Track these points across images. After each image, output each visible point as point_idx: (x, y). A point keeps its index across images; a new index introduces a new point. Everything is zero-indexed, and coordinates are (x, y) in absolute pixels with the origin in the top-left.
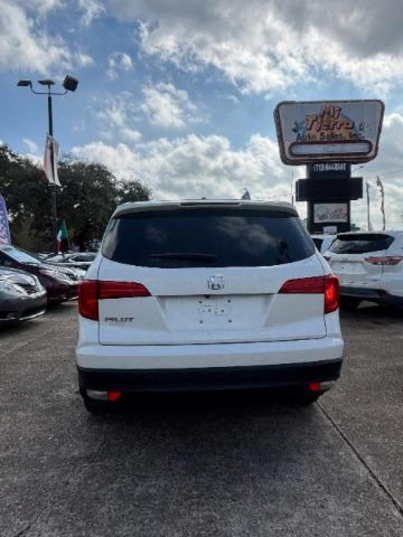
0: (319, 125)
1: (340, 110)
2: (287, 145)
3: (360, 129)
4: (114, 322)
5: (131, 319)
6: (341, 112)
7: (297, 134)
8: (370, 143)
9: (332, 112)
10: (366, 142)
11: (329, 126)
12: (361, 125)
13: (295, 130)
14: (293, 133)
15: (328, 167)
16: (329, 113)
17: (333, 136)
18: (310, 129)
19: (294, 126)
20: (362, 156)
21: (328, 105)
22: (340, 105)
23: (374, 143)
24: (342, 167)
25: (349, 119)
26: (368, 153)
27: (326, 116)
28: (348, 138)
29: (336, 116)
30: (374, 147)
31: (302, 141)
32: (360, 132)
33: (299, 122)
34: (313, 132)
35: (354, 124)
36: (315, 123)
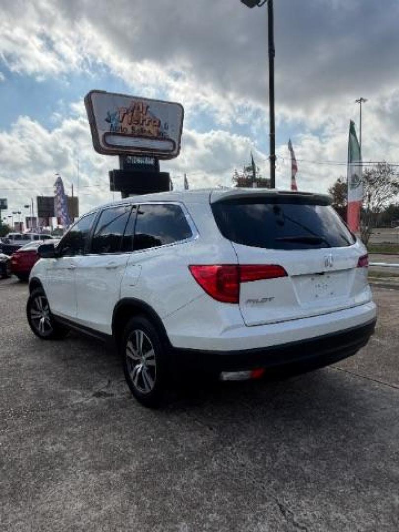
0: (130, 119)
1: (148, 107)
2: (101, 134)
3: (165, 128)
4: (255, 304)
5: (270, 299)
6: (149, 109)
7: (110, 124)
8: (174, 142)
9: (141, 107)
10: (170, 140)
11: (138, 121)
12: (165, 124)
13: (108, 121)
14: (106, 122)
15: (139, 161)
16: (139, 108)
17: (142, 130)
18: (121, 122)
19: (106, 116)
20: (167, 153)
21: (137, 101)
22: (148, 103)
23: (177, 142)
24: (151, 162)
25: (155, 117)
26: (172, 151)
27: (135, 111)
28: (156, 135)
29: (144, 112)
30: (177, 147)
31: (114, 133)
32: (165, 131)
33: (111, 113)
34: (125, 125)
35: (160, 122)
36: (126, 117)
